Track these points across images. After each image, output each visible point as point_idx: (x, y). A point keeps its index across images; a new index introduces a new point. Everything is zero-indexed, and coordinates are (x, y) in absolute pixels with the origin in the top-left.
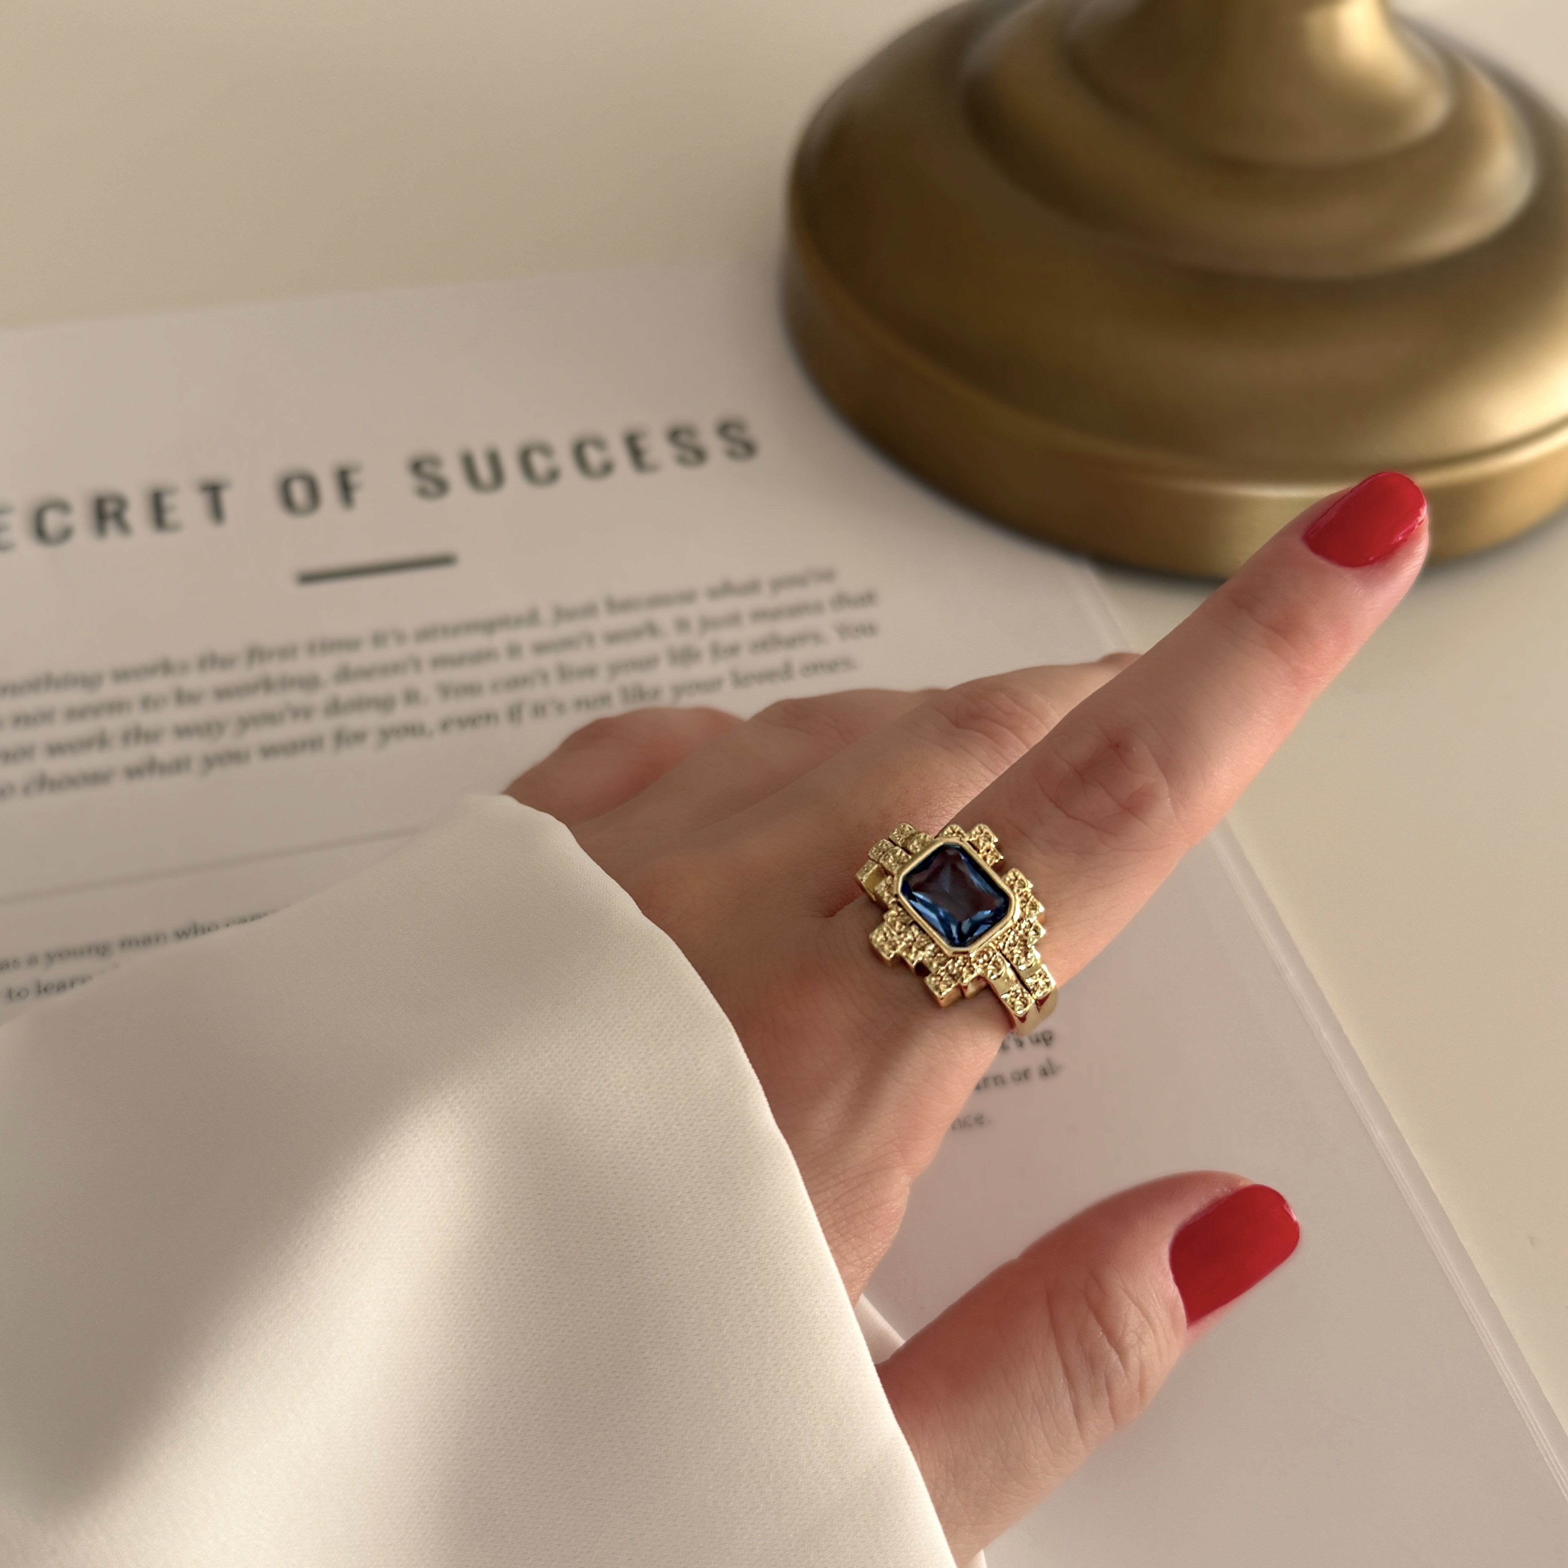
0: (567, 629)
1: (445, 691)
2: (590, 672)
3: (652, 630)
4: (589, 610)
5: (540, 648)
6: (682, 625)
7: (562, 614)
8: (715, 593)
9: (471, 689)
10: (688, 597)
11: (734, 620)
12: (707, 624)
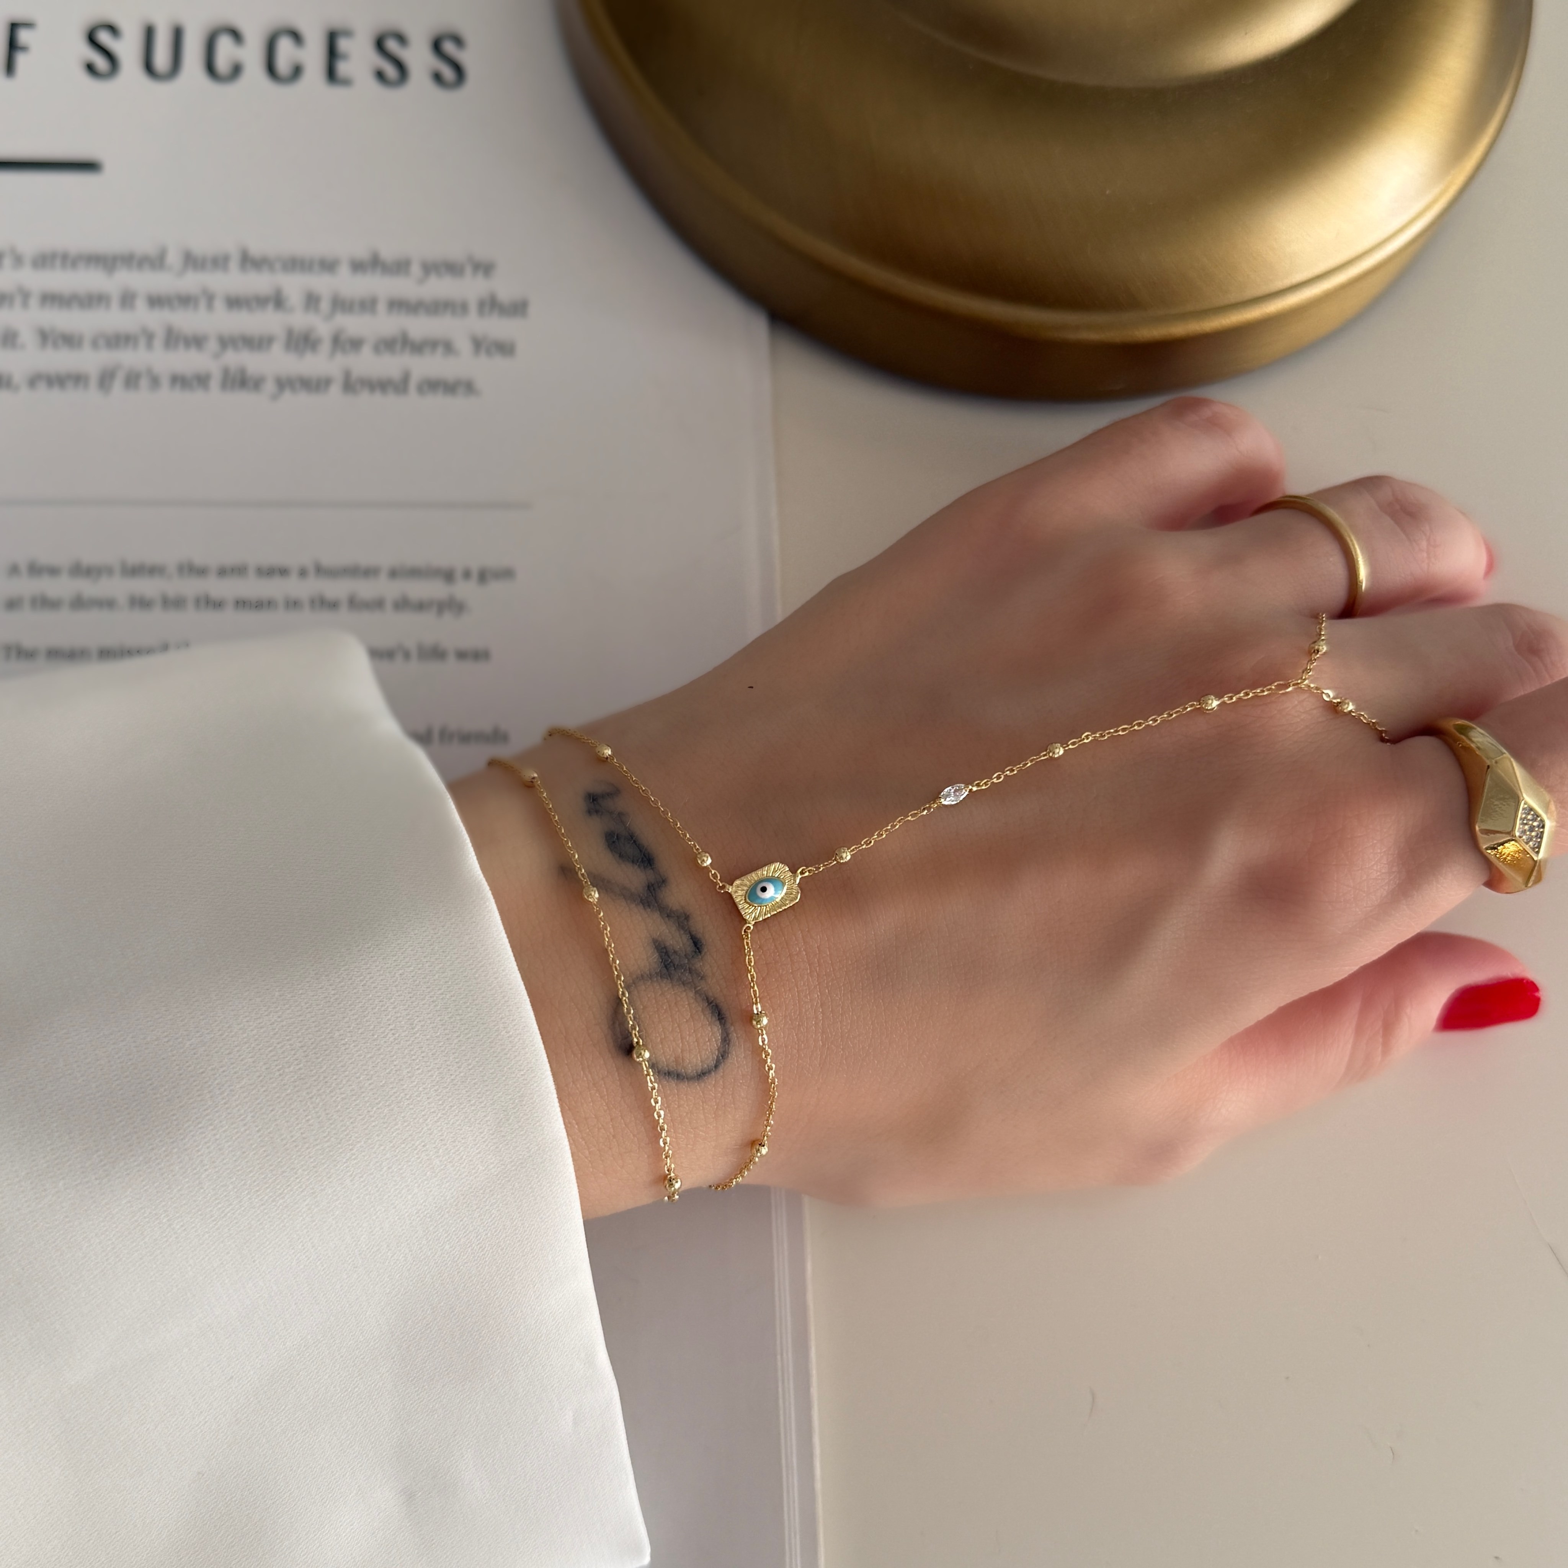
0: (192, 282)
1: (46, 337)
2: (197, 342)
3: (278, 301)
4: (219, 262)
5: (156, 301)
6: (312, 301)
7: (191, 261)
8: (358, 266)
9: (70, 341)
10: (328, 266)
11: (368, 305)
12: (340, 304)
